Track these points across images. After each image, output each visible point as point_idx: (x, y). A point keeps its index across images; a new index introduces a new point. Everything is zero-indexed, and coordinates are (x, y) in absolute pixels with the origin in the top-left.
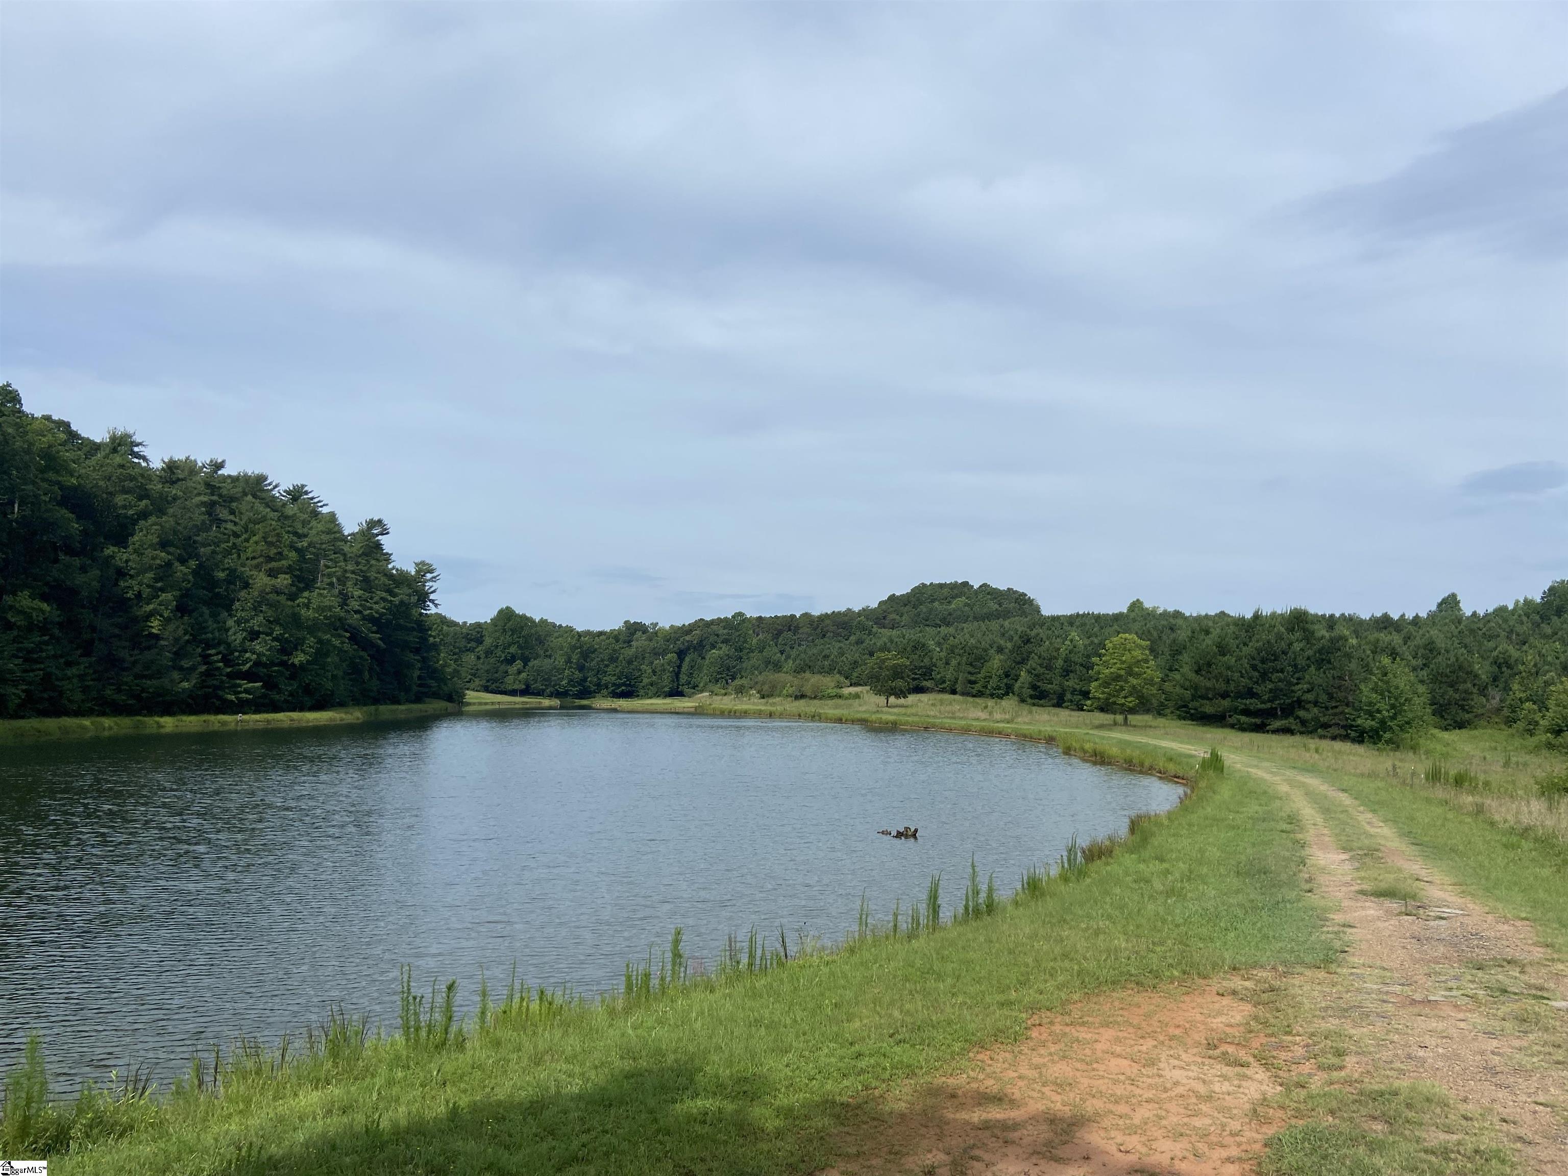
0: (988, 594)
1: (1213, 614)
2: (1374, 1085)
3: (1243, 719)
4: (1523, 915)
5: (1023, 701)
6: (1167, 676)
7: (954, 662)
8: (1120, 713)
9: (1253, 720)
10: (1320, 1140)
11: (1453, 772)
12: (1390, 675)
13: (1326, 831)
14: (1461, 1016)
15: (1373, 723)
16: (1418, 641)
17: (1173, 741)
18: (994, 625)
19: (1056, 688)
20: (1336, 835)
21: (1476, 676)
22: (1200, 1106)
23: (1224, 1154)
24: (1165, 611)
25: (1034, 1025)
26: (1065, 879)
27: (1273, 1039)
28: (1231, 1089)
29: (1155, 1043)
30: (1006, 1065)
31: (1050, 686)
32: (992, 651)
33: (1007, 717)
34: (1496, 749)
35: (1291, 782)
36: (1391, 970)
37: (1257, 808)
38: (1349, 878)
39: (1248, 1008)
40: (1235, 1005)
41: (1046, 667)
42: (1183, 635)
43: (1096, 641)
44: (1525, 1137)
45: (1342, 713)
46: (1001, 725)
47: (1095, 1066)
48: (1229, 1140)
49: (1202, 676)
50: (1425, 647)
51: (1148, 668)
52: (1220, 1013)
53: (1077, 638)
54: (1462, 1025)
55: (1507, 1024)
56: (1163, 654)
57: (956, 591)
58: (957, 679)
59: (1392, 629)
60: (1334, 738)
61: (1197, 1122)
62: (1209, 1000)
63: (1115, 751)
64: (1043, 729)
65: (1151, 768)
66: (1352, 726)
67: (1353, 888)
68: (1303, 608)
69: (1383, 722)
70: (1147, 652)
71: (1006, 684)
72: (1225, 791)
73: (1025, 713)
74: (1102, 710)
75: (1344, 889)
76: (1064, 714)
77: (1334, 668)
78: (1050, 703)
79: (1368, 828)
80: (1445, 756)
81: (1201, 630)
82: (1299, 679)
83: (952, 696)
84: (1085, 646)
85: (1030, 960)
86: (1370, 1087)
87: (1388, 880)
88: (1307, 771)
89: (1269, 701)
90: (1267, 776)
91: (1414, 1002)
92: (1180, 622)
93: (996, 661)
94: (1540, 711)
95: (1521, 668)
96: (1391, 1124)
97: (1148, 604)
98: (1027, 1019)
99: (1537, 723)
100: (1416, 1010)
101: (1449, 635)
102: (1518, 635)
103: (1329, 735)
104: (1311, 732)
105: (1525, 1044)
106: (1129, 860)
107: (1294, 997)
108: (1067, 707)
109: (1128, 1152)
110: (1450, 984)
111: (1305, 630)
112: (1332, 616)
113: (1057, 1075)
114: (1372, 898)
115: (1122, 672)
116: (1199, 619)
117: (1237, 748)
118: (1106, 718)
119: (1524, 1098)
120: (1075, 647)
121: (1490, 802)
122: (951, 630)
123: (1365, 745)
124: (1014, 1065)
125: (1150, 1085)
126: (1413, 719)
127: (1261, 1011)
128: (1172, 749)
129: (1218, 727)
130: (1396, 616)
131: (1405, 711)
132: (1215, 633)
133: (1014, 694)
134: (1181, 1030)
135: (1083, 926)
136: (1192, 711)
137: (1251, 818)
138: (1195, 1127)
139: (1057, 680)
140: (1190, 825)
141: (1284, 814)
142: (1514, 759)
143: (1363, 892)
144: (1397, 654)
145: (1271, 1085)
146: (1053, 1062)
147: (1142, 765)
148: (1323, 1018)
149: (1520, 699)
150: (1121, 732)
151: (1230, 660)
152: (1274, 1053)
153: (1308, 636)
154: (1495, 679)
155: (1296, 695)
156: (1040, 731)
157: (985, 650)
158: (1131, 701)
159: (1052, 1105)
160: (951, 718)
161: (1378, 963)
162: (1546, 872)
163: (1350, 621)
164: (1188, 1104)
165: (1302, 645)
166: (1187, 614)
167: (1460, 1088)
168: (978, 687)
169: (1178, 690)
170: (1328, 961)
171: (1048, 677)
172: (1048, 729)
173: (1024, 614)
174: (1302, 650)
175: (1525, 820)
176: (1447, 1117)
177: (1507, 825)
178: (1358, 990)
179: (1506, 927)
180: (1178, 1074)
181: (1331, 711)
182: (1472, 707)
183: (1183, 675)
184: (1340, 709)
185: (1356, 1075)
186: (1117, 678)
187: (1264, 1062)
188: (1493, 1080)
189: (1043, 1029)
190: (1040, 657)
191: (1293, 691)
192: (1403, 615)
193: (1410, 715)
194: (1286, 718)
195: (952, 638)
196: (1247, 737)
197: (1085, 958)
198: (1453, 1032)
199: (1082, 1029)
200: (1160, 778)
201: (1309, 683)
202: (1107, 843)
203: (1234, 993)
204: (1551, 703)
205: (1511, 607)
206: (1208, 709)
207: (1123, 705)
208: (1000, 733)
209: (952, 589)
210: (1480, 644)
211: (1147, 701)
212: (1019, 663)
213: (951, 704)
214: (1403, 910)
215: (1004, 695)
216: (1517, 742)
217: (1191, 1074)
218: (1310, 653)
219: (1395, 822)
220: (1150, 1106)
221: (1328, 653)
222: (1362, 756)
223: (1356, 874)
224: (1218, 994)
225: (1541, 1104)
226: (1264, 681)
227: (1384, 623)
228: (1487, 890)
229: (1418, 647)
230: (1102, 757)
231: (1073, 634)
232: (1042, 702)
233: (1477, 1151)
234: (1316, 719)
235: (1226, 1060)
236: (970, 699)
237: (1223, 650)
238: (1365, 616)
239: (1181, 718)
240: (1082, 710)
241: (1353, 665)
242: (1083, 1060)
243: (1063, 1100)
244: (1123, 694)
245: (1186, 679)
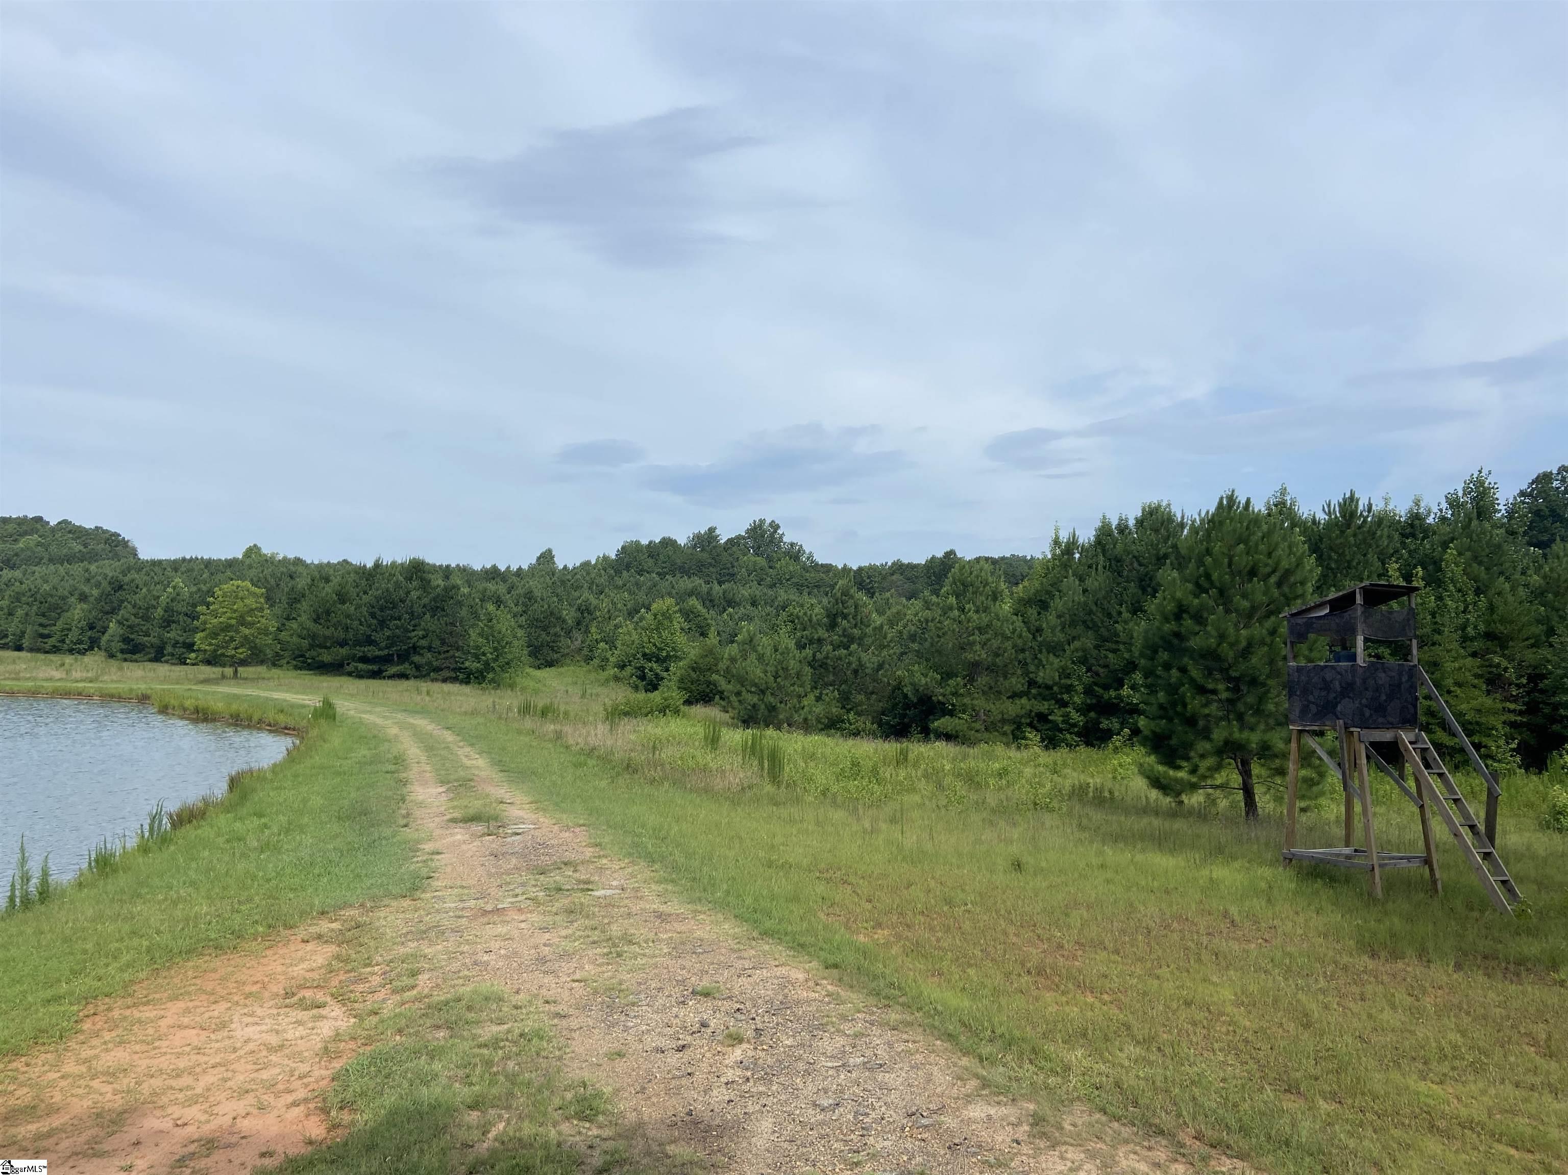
0: (70, 532)
1: (336, 562)
2: (439, 997)
3: (361, 666)
4: (582, 822)
5: (112, 656)
6: (284, 625)
7: (20, 612)
8: (230, 666)
9: (370, 667)
10: (386, 1060)
11: (540, 705)
12: (494, 621)
13: (428, 768)
14: (522, 918)
15: (478, 665)
16: (520, 591)
17: (287, 692)
18: (77, 569)
19: (155, 641)
20: (437, 770)
21: (564, 621)
22: (270, 1058)
23: (290, 1098)
24: (285, 558)
25: (87, 1016)
26: (144, 849)
27: (353, 974)
28: (304, 1033)
29: (229, 1005)
30: (46, 1068)
31: (146, 638)
32: (73, 599)
33: (90, 675)
34: (576, 683)
35: (402, 726)
36: (469, 888)
37: (366, 752)
38: (443, 809)
39: (332, 949)
40: (320, 948)
41: (142, 618)
42: (302, 583)
43: (204, 588)
44: (562, 1012)
45: (454, 656)
46: (80, 685)
47: (157, 1044)
48: (297, 1084)
49: (320, 624)
50: (525, 596)
51: (263, 617)
52: (302, 960)
53: (181, 584)
54: (523, 925)
55: (558, 918)
56: (280, 602)
57: (24, 528)
58: (23, 633)
59: (498, 580)
60: (444, 681)
61: (265, 1075)
62: (293, 949)
63: (220, 706)
64: (135, 687)
65: (260, 721)
66: (461, 668)
67: (445, 818)
68: (421, 558)
69: (487, 664)
70: (262, 600)
71: (90, 638)
72: (336, 740)
73: (113, 670)
74: (208, 662)
75: (437, 819)
76: (163, 669)
77: (447, 616)
78: (146, 658)
79: (465, 760)
80: (536, 692)
81: (321, 578)
82: (415, 626)
83: (16, 653)
84: (191, 594)
85: (89, 946)
86: (438, 998)
87: (476, 805)
88: (417, 712)
89: (387, 647)
90: (379, 721)
91: (485, 913)
92: (300, 569)
93: (77, 611)
94: (611, 649)
95: (598, 614)
96: (452, 1028)
97: (266, 550)
98: (79, 1011)
99: (608, 659)
100: (485, 920)
101: (545, 585)
102: (597, 586)
103: (440, 678)
104: (424, 676)
105: (570, 932)
106: (223, 820)
107: (377, 930)
108: (167, 662)
109: (186, 1124)
110: (518, 891)
111: (422, 579)
112: (448, 567)
113: (109, 1064)
114: (461, 825)
115: (233, 622)
116: (320, 567)
117: (352, 695)
118: (216, 671)
119: (565, 978)
120: (178, 595)
121: (568, 729)
122: (18, 574)
123: (471, 686)
124: (55, 1066)
125: (218, 1049)
126: (512, 660)
127: (344, 950)
128: (285, 700)
129: (335, 675)
130: (502, 568)
131: (506, 653)
132: (335, 581)
133: (100, 649)
134: (259, 985)
135: (160, 897)
136: (309, 661)
137: (359, 763)
138: (262, 1080)
139: (156, 632)
140: (296, 776)
141: (390, 756)
142: (589, 691)
143: (454, 820)
144: (501, 602)
145: (345, 1019)
146: (107, 1050)
147: (250, 719)
148: (403, 944)
149: (596, 640)
150: (229, 686)
151: (350, 608)
152: (351, 988)
153: (425, 584)
154: (579, 623)
155: (412, 641)
156: (131, 690)
157: (63, 598)
158: (243, 653)
159: (100, 1098)
160: (14, 679)
161: (459, 883)
162: (604, 784)
163: (464, 571)
164: (258, 1059)
165: (418, 593)
166: (309, 562)
167: (515, 982)
168: (52, 641)
169: (295, 639)
170: (415, 889)
171: (144, 628)
172: (142, 687)
173: (117, 557)
174: (419, 598)
175: (592, 741)
176: (501, 1011)
177: (578, 747)
178: (438, 911)
179: (567, 834)
180: (251, 1031)
181: (443, 656)
182: (559, 648)
183: (301, 625)
184: (451, 653)
185: (426, 991)
186: (227, 628)
187: (340, 998)
188: (543, 969)
189: (97, 1018)
190: (134, 607)
191: (409, 638)
192: (509, 567)
193: (510, 657)
194: (403, 663)
195: (17, 584)
196: (362, 684)
197: (158, 932)
198: (516, 933)
199: (145, 1008)
200: (270, 731)
201: (425, 630)
202: (201, 805)
203: (319, 937)
204: (618, 644)
205: (593, 562)
206: (326, 657)
207: (233, 657)
208: (80, 694)
209: (19, 524)
210: (569, 593)
211: (260, 652)
212: (107, 613)
213: (14, 662)
214: (486, 830)
215: (86, 650)
216: (593, 676)
217: (264, 1028)
218: (426, 601)
219: (489, 753)
220: (216, 1071)
221: (442, 601)
222: (468, 696)
223: (451, 804)
224: (303, 941)
225: (577, 981)
226: (382, 629)
227: (493, 574)
228: (556, 804)
229: (519, 595)
230: (204, 714)
231: (178, 580)
232: (134, 657)
233: (521, 1035)
234: (429, 663)
235: (303, 1005)
236: (42, 656)
237: (342, 598)
238: (477, 567)
239: (296, 668)
240: (185, 664)
241: (464, 612)
242: (144, 1041)
243: (114, 1090)
244: (233, 645)
245: (303, 628)
